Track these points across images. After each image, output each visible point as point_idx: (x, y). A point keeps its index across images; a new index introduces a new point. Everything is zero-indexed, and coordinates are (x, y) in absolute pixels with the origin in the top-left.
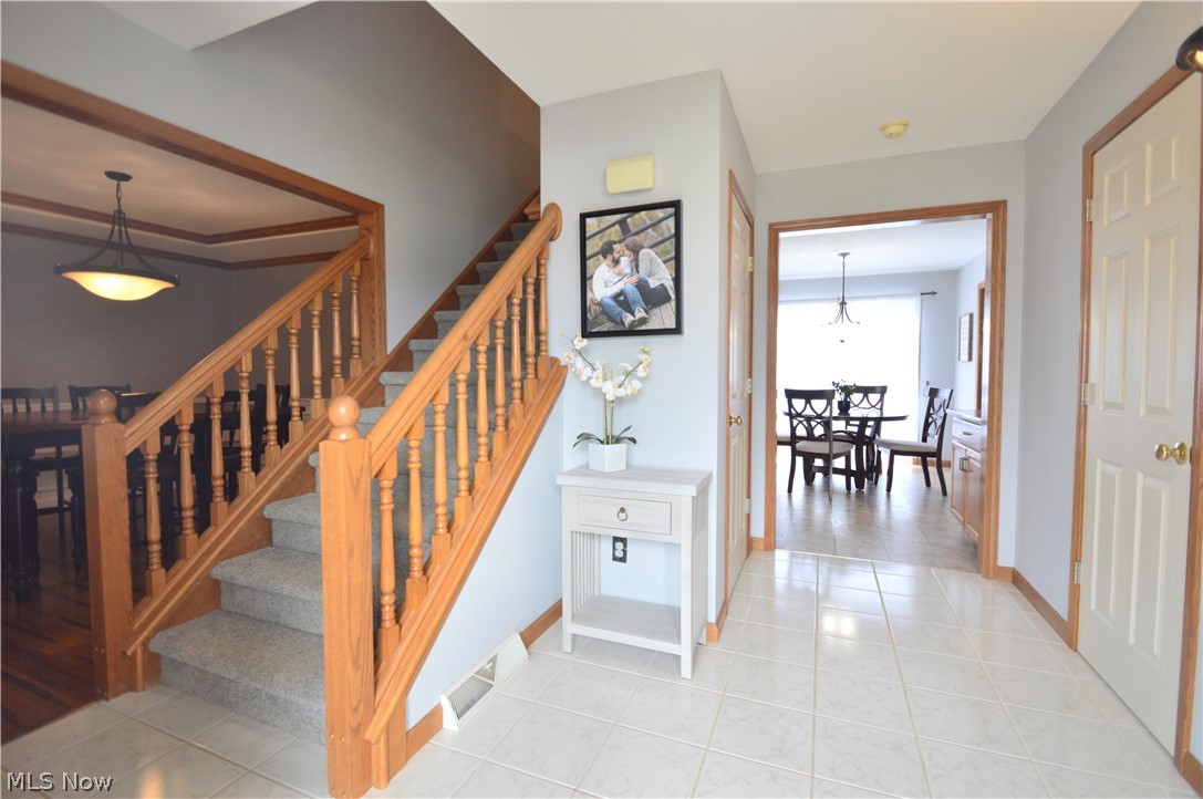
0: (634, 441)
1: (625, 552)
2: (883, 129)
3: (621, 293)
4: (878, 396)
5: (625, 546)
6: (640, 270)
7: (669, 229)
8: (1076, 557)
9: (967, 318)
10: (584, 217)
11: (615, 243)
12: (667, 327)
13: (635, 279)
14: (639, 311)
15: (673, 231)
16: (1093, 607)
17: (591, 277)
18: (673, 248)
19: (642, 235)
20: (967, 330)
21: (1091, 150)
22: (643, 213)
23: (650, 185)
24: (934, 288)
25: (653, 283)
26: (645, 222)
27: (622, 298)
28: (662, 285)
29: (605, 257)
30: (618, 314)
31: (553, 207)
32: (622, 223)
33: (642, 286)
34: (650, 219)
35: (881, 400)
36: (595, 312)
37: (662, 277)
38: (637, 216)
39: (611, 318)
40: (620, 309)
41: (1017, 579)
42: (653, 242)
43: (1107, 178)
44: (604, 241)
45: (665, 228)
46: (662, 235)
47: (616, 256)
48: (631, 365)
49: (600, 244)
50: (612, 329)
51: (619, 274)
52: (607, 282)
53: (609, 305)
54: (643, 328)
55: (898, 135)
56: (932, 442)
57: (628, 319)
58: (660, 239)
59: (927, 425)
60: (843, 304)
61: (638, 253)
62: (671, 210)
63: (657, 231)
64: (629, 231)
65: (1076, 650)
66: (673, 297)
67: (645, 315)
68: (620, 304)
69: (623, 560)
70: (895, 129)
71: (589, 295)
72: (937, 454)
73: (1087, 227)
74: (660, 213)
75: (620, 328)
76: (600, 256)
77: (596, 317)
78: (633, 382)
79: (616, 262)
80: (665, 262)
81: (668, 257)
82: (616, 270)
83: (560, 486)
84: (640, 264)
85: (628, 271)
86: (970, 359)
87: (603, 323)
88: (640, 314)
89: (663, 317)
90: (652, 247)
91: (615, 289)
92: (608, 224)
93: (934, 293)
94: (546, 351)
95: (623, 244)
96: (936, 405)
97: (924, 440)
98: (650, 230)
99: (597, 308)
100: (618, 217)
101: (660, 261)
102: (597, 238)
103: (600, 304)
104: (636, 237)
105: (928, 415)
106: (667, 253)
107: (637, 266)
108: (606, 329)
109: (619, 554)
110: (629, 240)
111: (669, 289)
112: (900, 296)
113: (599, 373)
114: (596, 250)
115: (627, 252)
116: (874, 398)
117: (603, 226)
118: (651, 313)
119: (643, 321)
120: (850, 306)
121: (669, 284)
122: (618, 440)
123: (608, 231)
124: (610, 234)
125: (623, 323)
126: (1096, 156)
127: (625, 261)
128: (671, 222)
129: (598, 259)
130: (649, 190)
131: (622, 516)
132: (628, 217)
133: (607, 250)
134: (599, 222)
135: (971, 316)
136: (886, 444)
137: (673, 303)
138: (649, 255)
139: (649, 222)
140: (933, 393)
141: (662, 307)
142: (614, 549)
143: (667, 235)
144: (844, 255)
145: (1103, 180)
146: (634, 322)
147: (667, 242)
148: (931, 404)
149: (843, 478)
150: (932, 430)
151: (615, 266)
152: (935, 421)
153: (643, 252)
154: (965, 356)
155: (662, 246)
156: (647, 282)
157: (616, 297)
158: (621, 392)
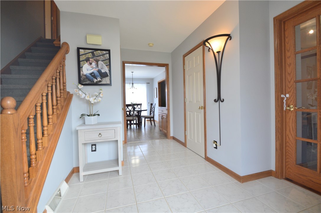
0: (99, 115)
1: (95, 148)
2: (149, 44)
3: (93, 73)
4: (140, 106)
5: (96, 146)
6: (99, 67)
7: (107, 57)
8: (185, 130)
9: (156, 89)
10: (79, 49)
11: (90, 58)
12: (108, 83)
13: (97, 69)
14: (99, 78)
15: (108, 58)
16: (189, 138)
17: (82, 67)
18: (108, 62)
19: (99, 57)
20: (156, 91)
21: (185, 56)
22: (99, 51)
23: (101, 44)
24: (149, 82)
25: (103, 71)
26: (100, 54)
27: (93, 74)
28: (106, 72)
29: (87, 62)
30: (92, 79)
31: (65, 44)
32: (92, 53)
33: (99, 71)
34: (101, 53)
35: (141, 107)
36: (84, 78)
37: (105, 70)
38: (97, 52)
39: (89, 80)
40: (93, 78)
41: (174, 138)
42: (103, 60)
43: (187, 62)
44: (86, 57)
45: (106, 56)
46: (105, 58)
47: (91, 62)
48: (98, 93)
49: (85, 58)
50: (90, 83)
51: (92, 67)
52: (87, 69)
53: (89, 76)
54: (100, 83)
55: (152, 46)
56: (152, 115)
57: (95, 80)
58: (104, 59)
59: (151, 112)
60: (133, 84)
61: (98, 62)
62: (108, 52)
63: (103, 57)
64: (95, 55)
65: (186, 147)
66: (109, 75)
67: (101, 80)
68: (92, 76)
69: (95, 150)
70: (151, 45)
71: (81, 73)
72: (153, 118)
73: (184, 70)
74: (104, 52)
75: (93, 83)
76: (85, 62)
77: (84, 79)
78: (99, 98)
79: (91, 64)
80: (106, 66)
81: (107, 64)
82: (91, 66)
83: (78, 130)
84: (99, 65)
85: (95, 67)
86: (157, 97)
87: (87, 81)
88: (99, 79)
89: (106, 80)
90: (102, 61)
91: (91, 71)
92: (87, 52)
93: (149, 83)
94: (66, 89)
95: (93, 59)
96: (152, 107)
97: (150, 115)
98: (101, 56)
99: (85, 77)
100: (91, 51)
101: (105, 65)
102: (84, 56)
103: (85, 75)
104: (97, 58)
105: (151, 109)
106: (107, 63)
107: (98, 66)
108: (88, 83)
109: (94, 149)
110: (95, 58)
111: (108, 73)
112: (142, 83)
113: (88, 95)
114: (84, 59)
115: (94, 61)
116: (139, 106)
117: (86, 53)
118: (103, 79)
119: (100, 81)
120: (134, 84)
121: (108, 72)
122: (94, 115)
123: (88, 54)
124: (88, 55)
125: (94, 82)
126: (185, 58)
127: (94, 64)
128: (108, 55)
129: (84, 62)
130: (100, 45)
131: (100, 136)
132: (95, 51)
133: (87, 60)
134: (84, 51)
135: (157, 88)
136: (143, 116)
137: (109, 77)
138: (101, 63)
139: (101, 54)
140: (152, 104)
141: (106, 78)
142: (92, 148)
143: (107, 58)
144: (132, 72)
145: (186, 62)
146: (97, 81)
147: (107, 61)
148: (151, 107)
149: (135, 125)
150: (152, 112)
151: (90, 65)
152: (152, 110)
153: (99, 62)
154: (156, 97)
155: (105, 61)
156: (101, 71)
157: (91, 74)
158: (96, 101)
